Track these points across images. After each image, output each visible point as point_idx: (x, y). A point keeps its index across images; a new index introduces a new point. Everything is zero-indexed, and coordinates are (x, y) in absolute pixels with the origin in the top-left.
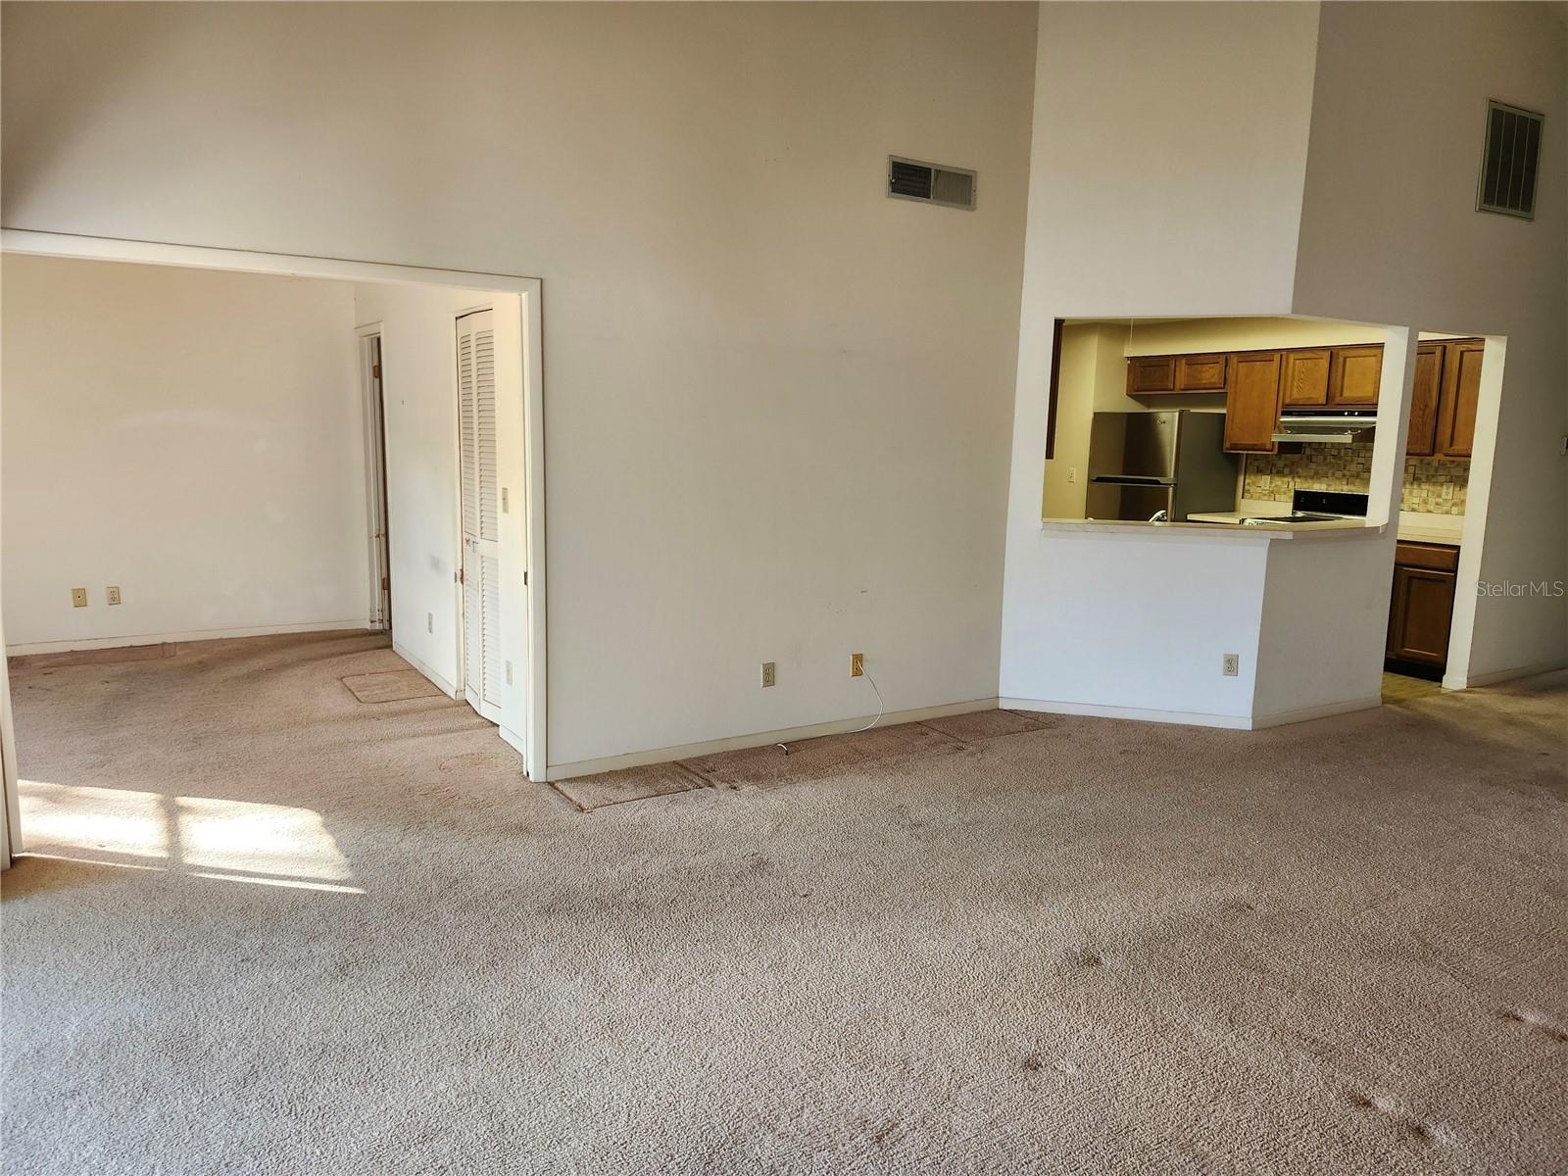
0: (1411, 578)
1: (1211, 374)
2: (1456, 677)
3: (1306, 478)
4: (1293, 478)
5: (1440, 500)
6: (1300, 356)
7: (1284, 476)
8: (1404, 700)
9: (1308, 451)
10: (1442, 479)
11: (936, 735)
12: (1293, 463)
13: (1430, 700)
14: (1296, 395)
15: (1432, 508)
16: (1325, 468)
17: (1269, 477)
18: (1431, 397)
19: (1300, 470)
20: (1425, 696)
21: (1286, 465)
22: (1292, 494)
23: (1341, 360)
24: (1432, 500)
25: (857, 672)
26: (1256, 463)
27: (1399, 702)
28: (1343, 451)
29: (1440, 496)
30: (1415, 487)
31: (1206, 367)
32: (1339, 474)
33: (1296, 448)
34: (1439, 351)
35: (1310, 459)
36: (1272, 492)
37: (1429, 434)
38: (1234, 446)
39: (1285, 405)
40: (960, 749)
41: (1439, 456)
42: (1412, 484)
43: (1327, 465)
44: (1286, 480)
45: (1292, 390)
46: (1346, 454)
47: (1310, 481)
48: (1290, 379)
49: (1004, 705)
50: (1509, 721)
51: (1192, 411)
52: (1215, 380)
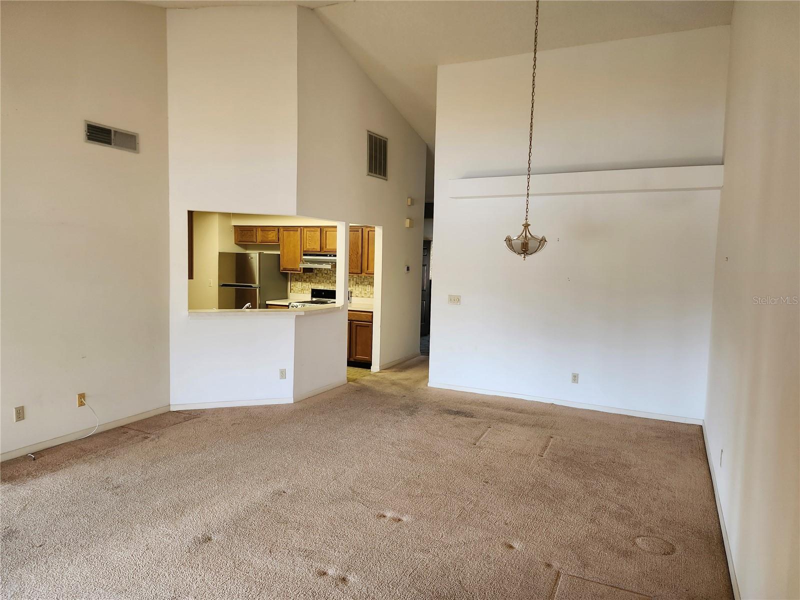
0: (357, 326)
1: (272, 236)
2: (375, 367)
3: (315, 283)
4: (310, 283)
5: (366, 292)
6: (308, 229)
7: (307, 282)
8: (356, 379)
9: (315, 272)
10: (366, 283)
11: (132, 432)
12: (310, 277)
13: (365, 378)
14: (308, 247)
15: (363, 295)
16: (323, 279)
17: (301, 283)
18: (359, 250)
19: (313, 280)
20: (364, 376)
21: (307, 278)
22: (311, 290)
23: (325, 232)
24: (363, 292)
25: (81, 404)
26: (295, 276)
27: (354, 381)
28: (329, 271)
29: (366, 290)
30: (357, 286)
31: (270, 232)
32: (328, 281)
33: (310, 270)
34: (360, 230)
35: (316, 275)
36: (302, 290)
37: (360, 265)
38: (285, 269)
39: (304, 251)
40: (146, 438)
41: (363, 274)
42: (356, 285)
43: (323, 277)
44: (307, 284)
45: (306, 245)
47: (317, 284)
48: (305, 240)
49: (173, 409)
50: (394, 383)
51: (265, 252)
52: (274, 238)
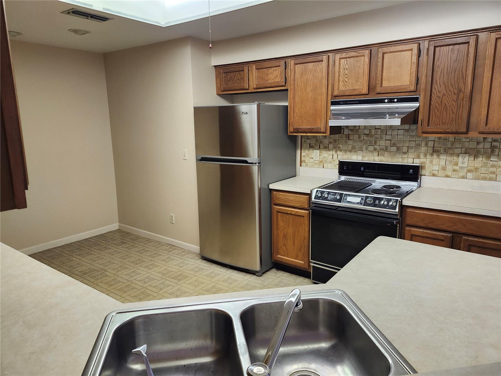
1: (275, 76)
3: (346, 151)
4: (336, 151)
5: (456, 168)
6: (344, 55)
7: (329, 150)
9: (346, 132)
10: (458, 151)
12: (335, 141)
14: (342, 88)
15: (449, 173)
16: (360, 144)
17: (318, 151)
19: (341, 146)
21: (330, 143)
22: (337, 163)
24: (450, 167)
26: (308, 141)
31: (271, 70)
32: (371, 148)
33: (340, 130)
34: (473, 40)
35: (348, 137)
36: (321, 162)
37: (465, 115)
39: (333, 96)
42: (432, 155)
43: (361, 141)
44: (331, 153)
46: (376, 133)
47: (348, 153)
48: (337, 75)
52: (278, 80)
